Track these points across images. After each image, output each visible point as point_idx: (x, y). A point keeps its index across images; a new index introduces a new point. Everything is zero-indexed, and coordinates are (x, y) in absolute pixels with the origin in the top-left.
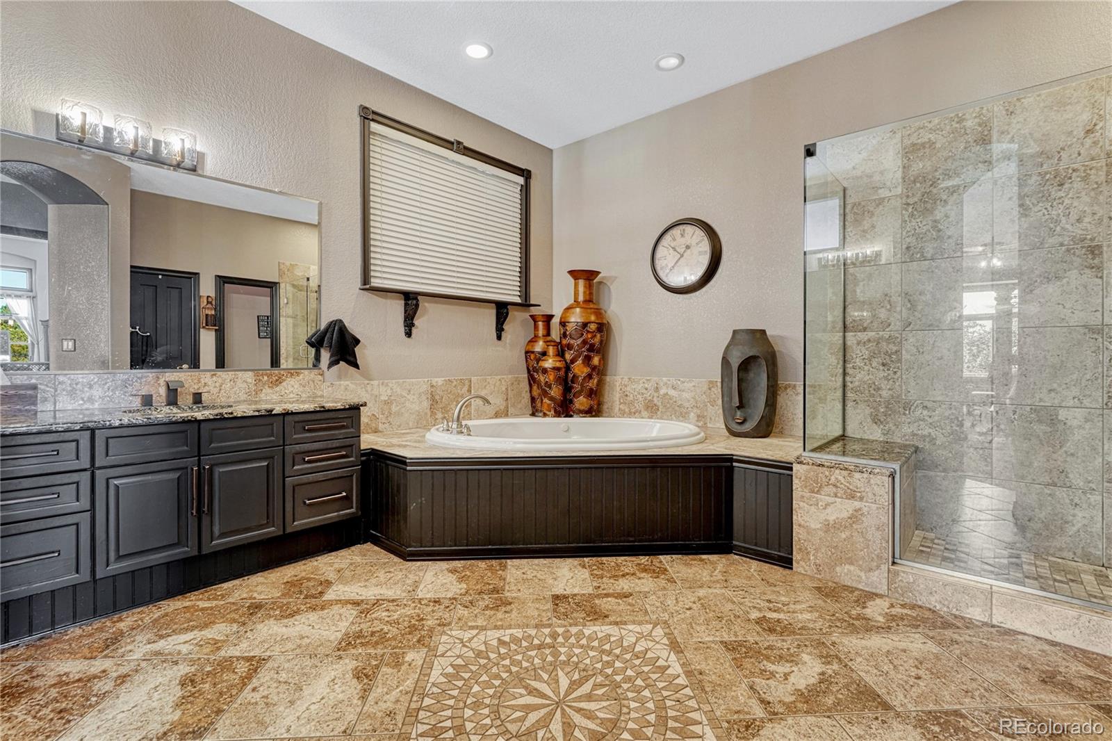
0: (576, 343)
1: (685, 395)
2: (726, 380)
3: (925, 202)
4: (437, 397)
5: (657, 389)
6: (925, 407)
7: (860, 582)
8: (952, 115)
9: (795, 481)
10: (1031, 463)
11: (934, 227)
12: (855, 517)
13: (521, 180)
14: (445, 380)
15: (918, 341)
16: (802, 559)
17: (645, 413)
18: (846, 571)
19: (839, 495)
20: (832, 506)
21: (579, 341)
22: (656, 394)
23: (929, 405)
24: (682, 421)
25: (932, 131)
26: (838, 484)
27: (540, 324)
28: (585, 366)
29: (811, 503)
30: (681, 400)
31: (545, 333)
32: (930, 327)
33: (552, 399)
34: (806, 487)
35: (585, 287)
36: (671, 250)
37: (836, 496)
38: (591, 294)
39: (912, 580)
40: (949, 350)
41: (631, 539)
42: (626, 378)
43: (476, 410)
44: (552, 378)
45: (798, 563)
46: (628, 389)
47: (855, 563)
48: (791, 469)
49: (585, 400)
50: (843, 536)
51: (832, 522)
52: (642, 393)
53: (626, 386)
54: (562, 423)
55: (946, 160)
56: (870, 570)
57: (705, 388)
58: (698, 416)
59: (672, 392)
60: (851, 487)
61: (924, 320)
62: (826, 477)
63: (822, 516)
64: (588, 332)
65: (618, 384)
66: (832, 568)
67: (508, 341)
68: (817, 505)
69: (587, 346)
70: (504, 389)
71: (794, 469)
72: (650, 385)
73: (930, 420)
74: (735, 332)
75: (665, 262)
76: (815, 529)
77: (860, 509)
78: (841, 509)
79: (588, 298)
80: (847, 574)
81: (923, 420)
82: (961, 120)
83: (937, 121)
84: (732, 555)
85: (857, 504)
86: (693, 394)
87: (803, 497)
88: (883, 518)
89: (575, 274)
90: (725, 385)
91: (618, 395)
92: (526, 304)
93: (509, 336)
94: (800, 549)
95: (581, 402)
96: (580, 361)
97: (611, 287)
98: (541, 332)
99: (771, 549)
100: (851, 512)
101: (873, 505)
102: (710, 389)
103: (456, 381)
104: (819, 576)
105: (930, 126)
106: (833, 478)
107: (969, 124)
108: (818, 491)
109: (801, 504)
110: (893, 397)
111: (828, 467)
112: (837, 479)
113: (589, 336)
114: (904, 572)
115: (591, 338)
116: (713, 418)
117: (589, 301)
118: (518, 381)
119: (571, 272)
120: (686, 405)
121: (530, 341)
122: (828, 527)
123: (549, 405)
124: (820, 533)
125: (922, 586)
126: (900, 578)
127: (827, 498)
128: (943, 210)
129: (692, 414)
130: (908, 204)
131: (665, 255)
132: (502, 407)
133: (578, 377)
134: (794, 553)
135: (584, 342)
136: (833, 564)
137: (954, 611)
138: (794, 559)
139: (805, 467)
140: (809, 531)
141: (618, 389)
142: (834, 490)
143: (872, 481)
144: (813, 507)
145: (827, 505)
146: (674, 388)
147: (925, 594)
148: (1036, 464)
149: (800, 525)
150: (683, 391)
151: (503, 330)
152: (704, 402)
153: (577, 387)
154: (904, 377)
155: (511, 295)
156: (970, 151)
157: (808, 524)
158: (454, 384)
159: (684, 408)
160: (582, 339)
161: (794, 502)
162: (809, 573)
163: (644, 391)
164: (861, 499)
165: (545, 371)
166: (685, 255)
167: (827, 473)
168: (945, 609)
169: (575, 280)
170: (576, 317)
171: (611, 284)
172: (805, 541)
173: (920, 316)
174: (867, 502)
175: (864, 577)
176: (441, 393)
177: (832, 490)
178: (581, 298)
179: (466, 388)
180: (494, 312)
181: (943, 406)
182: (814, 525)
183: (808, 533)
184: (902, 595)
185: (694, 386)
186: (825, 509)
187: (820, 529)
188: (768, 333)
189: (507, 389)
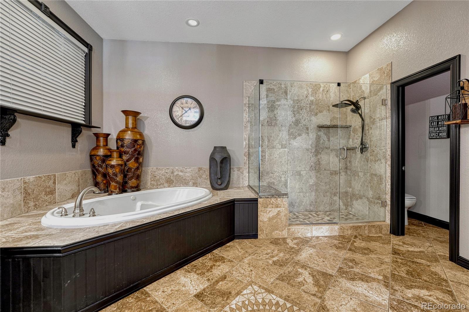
0: (131, 151)
1: (187, 174)
2: (212, 167)
3: (272, 108)
4: (30, 191)
5: (173, 173)
6: (272, 173)
7: (280, 236)
8: (279, 82)
9: (259, 205)
10: (296, 187)
11: (274, 116)
12: (278, 214)
13: (86, 50)
14: (36, 177)
15: (270, 152)
16: (262, 233)
17: (166, 185)
18: (275, 233)
19: (273, 207)
20: (271, 211)
21: (133, 149)
22: (172, 175)
23: (273, 172)
24: (185, 186)
25: (274, 85)
26: (273, 204)
27: (101, 139)
28: (136, 163)
29: (264, 212)
30: (185, 177)
31: (105, 144)
32: (273, 147)
33: (117, 182)
34: (263, 207)
35: (133, 120)
36: (181, 109)
37: (272, 208)
38: (136, 124)
39: (294, 230)
40: (278, 155)
41: (202, 248)
42: (155, 168)
43: (59, 195)
44: (117, 170)
45: (260, 235)
46: (156, 173)
47: (278, 230)
48: (257, 201)
49: (135, 181)
50: (275, 221)
51: (271, 217)
52: (165, 175)
53: (155, 172)
54: (131, 196)
55: (277, 96)
56: (283, 230)
57: (197, 170)
58: (194, 183)
59: (181, 174)
60: (277, 204)
61: (272, 145)
62: (269, 201)
63: (268, 216)
64: (138, 144)
65: (149, 171)
66: (271, 233)
67: (79, 149)
68: (266, 212)
69: (137, 152)
70: (77, 179)
71: (258, 200)
72: (169, 171)
73: (273, 177)
74: (215, 148)
75: (178, 113)
76: (266, 221)
77: (280, 211)
78: (273, 212)
79: (134, 126)
80: (277, 234)
81: (272, 177)
82: (281, 85)
83: (275, 83)
84: (235, 240)
85: (279, 209)
86: (191, 174)
87: (261, 210)
88: (286, 212)
89: (126, 113)
90: (212, 169)
91: (150, 177)
92: (89, 126)
93: (79, 146)
94: (261, 230)
95: (132, 182)
96: (133, 160)
97: (145, 122)
98: (102, 143)
99: (249, 233)
100: (277, 212)
101: (283, 208)
102: (199, 171)
103: (45, 177)
104: (267, 238)
105: (273, 84)
106: (271, 202)
107: (283, 86)
108: (267, 207)
109: (261, 213)
110: (264, 170)
111: (270, 198)
112: (273, 201)
113: (138, 147)
114: (291, 228)
115: (139, 148)
116: (200, 183)
117: (135, 128)
118: (85, 173)
119: (124, 112)
120: (188, 179)
121: (93, 149)
122: (270, 219)
123: (115, 186)
124: (267, 222)
125: (296, 231)
126: (291, 230)
127: (269, 209)
128: (276, 111)
129: (191, 183)
130: (268, 107)
131: (177, 111)
132: (76, 191)
133: (131, 169)
134: (259, 232)
135: (135, 150)
136: (271, 232)
137: (304, 236)
138: (258, 234)
139: (262, 199)
140: (264, 222)
141: (150, 174)
142: (272, 206)
143: (283, 200)
144: (265, 213)
145: (270, 211)
146: (181, 171)
147: (297, 233)
148: (297, 187)
149: (261, 221)
150: (186, 173)
151: (77, 141)
152: (196, 177)
153: (130, 174)
154: (267, 164)
155: (80, 119)
156: (283, 95)
157: (263, 220)
158: (43, 180)
159: (187, 180)
160: (134, 148)
161: (259, 213)
162: (264, 238)
163: (166, 174)
164: (280, 207)
165: (113, 167)
166: (188, 112)
167: (270, 200)
168: (302, 236)
169: (126, 116)
170: (128, 136)
171: (145, 120)
172: (262, 226)
173: (271, 144)
174: (282, 208)
175: (281, 234)
176: (33, 187)
177: (271, 206)
178: (130, 126)
179: (52, 181)
180: (70, 130)
181: (277, 172)
182: (265, 220)
183: (263, 223)
184: (291, 236)
185: (191, 170)
186: (269, 213)
187: (267, 221)
188: (227, 148)
189: (79, 179)
